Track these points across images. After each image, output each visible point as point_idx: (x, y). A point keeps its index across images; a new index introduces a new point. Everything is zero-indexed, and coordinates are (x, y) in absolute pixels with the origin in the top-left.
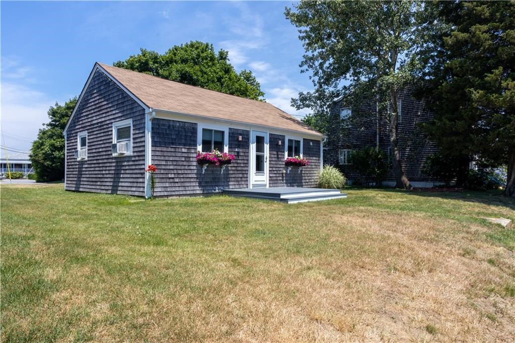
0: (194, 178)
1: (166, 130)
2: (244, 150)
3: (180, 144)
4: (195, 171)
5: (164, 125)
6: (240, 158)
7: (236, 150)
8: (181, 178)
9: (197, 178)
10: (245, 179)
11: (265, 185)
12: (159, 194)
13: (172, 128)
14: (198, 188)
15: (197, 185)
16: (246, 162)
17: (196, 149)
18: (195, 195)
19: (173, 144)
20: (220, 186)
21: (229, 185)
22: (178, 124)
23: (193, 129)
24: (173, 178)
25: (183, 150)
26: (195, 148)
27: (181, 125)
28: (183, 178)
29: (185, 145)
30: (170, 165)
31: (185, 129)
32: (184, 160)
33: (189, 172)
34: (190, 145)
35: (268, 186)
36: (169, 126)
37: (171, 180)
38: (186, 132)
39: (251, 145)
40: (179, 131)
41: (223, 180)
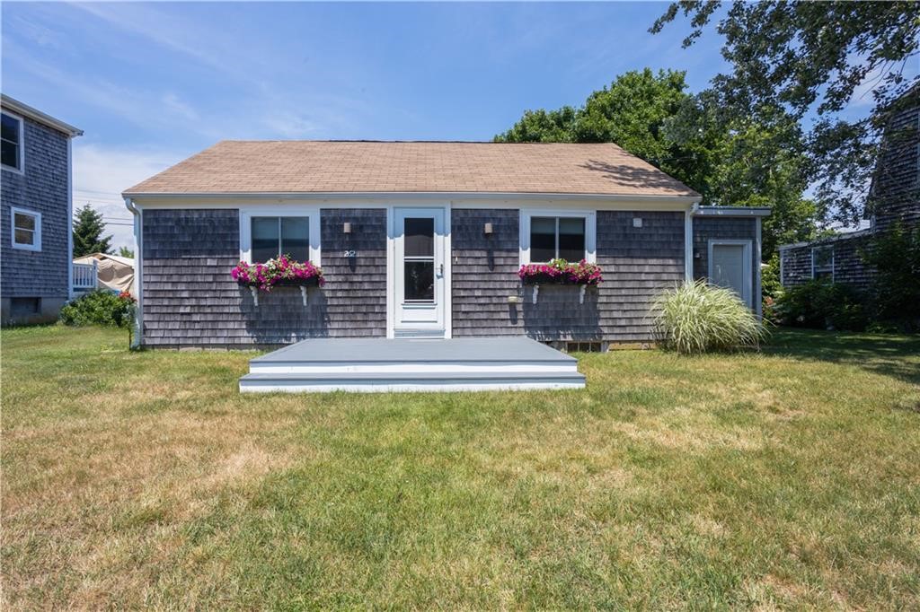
0: (238, 313)
1: (172, 227)
2: (372, 254)
3: (201, 252)
4: (239, 301)
5: (167, 220)
6: (359, 270)
7: (347, 254)
8: (207, 313)
9: (243, 314)
10: (379, 317)
11: (442, 333)
12: (157, 341)
13: (183, 224)
14: (246, 334)
15: (244, 327)
16: (377, 279)
17: (239, 258)
18: (241, 346)
19: (187, 252)
20: (302, 330)
21: (327, 329)
22: (196, 216)
23: (230, 222)
24: (189, 314)
25: (209, 262)
26: (237, 256)
27: (204, 216)
28: (211, 313)
29: (211, 252)
30: (183, 290)
31: (212, 222)
32: (211, 280)
33: (226, 302)
34: (224, 251)
35: (448, 335)
36: (179, 220)
37: (185, 318)
38: (214, 228)
39: (390, 242)
40: (199, 227)
41: (309, 319)
